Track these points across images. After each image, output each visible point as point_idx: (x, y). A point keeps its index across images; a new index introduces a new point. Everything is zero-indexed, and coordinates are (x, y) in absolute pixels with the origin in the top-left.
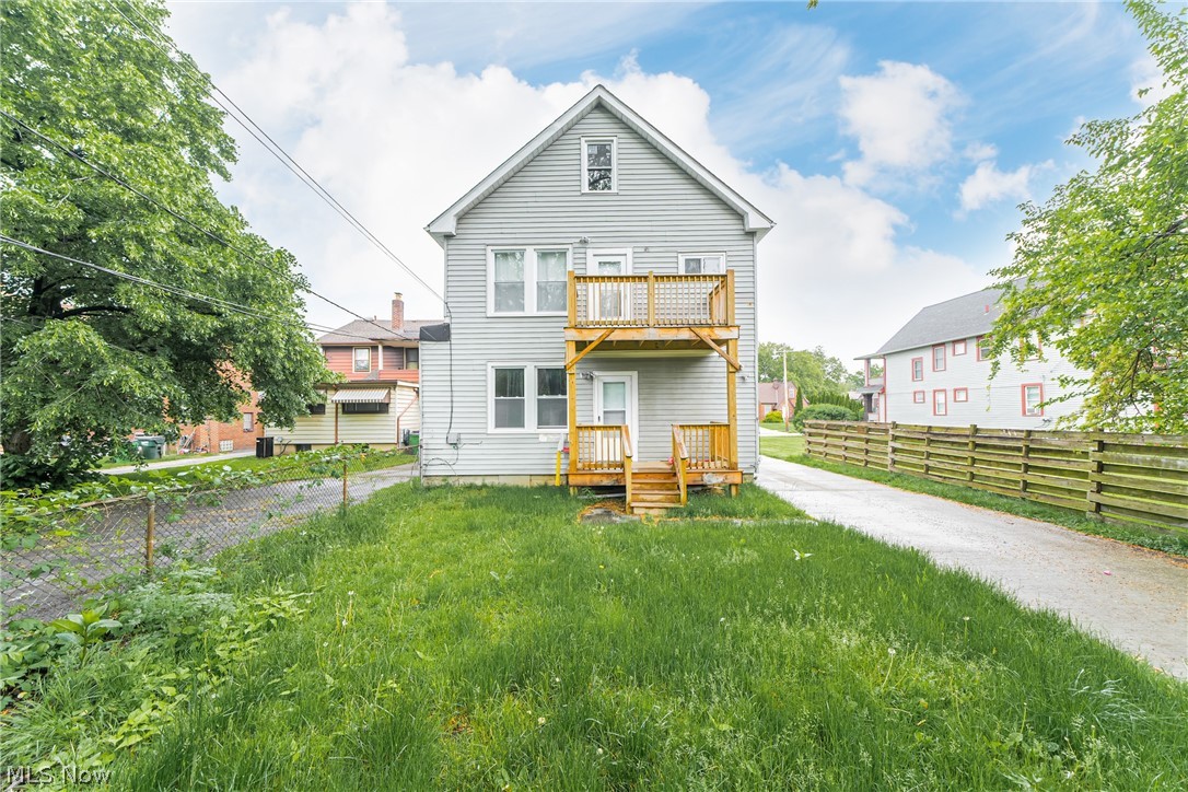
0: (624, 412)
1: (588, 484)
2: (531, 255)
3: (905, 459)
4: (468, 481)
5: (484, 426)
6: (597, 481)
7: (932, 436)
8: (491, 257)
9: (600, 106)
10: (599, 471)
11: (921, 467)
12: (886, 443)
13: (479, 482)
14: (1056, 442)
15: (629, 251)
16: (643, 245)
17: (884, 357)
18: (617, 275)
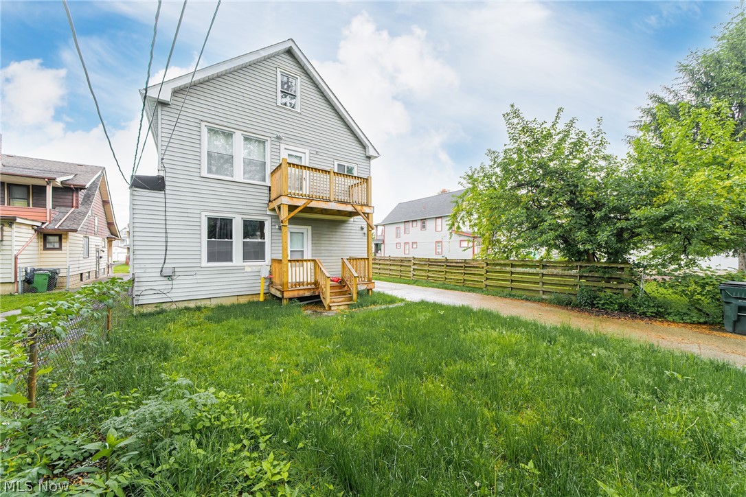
0: (303, 251)
1: (297, 296)
2: (238, 137)
3: (418, 274)
4: (182, 305)
5: (198, 261)
6: (301, 294)
7: (430, 262)
8: (205, 131)
9: (289, 52)
10: (302, 287)
11: (425, 276)
12: (410, 266)
13: (192, 305)
14: (475, 264)
15: (307, 152)
16: (315, 149)
17: (384, 225)
18: (299, 163)
